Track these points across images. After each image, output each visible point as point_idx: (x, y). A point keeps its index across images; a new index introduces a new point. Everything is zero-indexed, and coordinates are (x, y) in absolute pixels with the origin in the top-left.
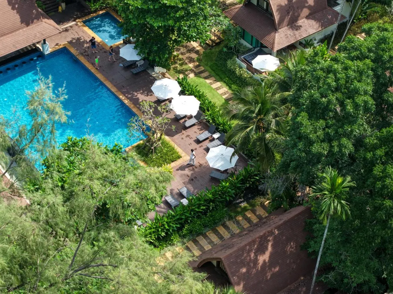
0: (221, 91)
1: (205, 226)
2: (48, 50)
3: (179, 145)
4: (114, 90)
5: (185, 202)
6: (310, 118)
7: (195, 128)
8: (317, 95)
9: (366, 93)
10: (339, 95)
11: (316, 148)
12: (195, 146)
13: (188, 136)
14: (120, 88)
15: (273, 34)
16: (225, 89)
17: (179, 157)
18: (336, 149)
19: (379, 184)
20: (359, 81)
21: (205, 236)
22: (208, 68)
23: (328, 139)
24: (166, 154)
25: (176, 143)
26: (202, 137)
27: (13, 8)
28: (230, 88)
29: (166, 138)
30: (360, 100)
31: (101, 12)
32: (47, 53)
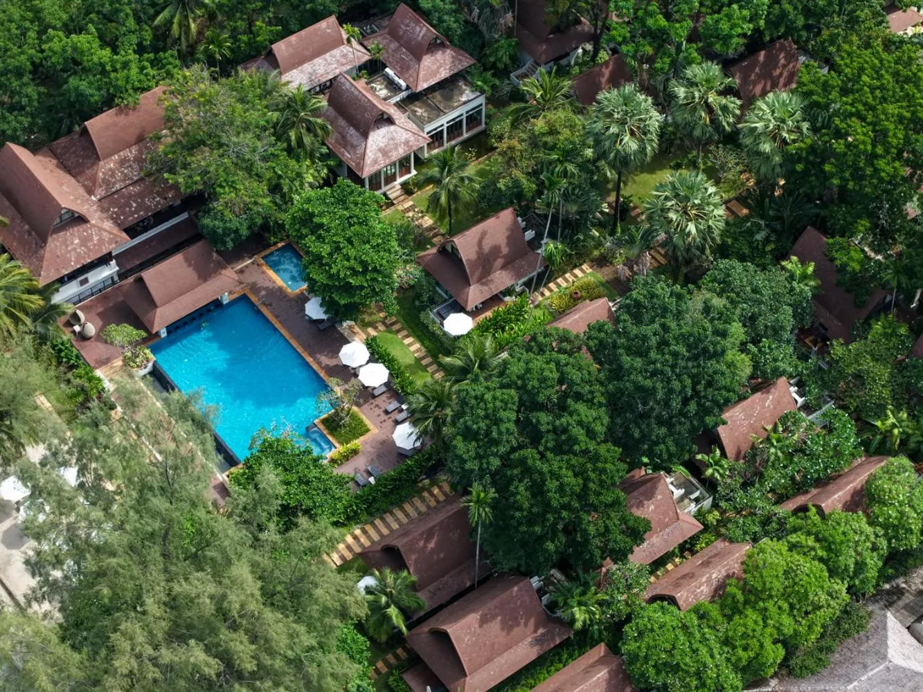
0: (413, 348)
1: (392, 504)
2: (226, 299)
3: (367, 417)
4: (300, 350)
5: (372, 480)
6: (464, 440)
7: (384, 397)
8: (469, 423)
9: (509, 420)
10: (487, 422)
11: (468, 466)
12: (384, 417)
13: (377, 406)
14: (307, 347)
15: (467, 290)
16: (418, 345)
17: (368, 430)
18: (485, 466)
19: (512, 500)
20: (504, 410)
21: (392, 513)
22: (400, 319)
23: (479, 457)
24: (355, 428)
25: (364, 414)
26: (391, 407)
27: (190, 265)
28: (423, 344)
29: (355, 408)
30: (503, 427)
31: (280, 245)
32: (225, 303)
